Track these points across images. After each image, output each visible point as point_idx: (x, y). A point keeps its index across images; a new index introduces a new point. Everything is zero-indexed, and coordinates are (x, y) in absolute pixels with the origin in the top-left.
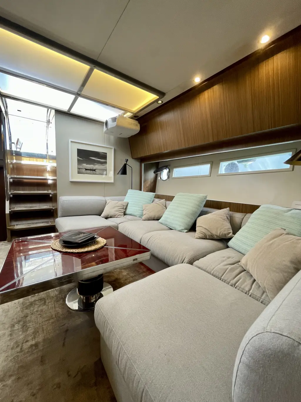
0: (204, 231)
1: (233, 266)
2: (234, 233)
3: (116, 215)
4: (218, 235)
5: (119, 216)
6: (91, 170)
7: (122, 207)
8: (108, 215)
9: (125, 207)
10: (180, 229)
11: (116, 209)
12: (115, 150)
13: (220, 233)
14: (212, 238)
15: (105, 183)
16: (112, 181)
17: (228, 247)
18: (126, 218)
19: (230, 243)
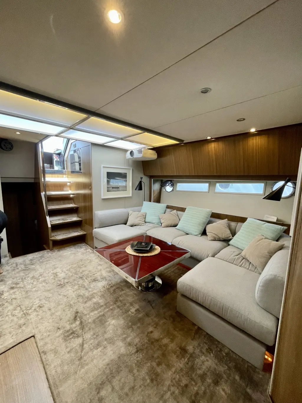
0: (214, 235)
1: (238, 256)
2: (233, 236)
3: (140, 224)
4: (223, 238)
5: (142, 225)
6: (116, 188)
7: (142, 217)
8: (133, 224)
9: (144, 217)
10: (196, 234)
11: (138, 219)
12: (133, 170)
13: (224, 236)
14: (219, 240)
15: (125, 197)
16: (131, 195)
17: (229, 245)
18: (149, 226)
19: (231, 242)
